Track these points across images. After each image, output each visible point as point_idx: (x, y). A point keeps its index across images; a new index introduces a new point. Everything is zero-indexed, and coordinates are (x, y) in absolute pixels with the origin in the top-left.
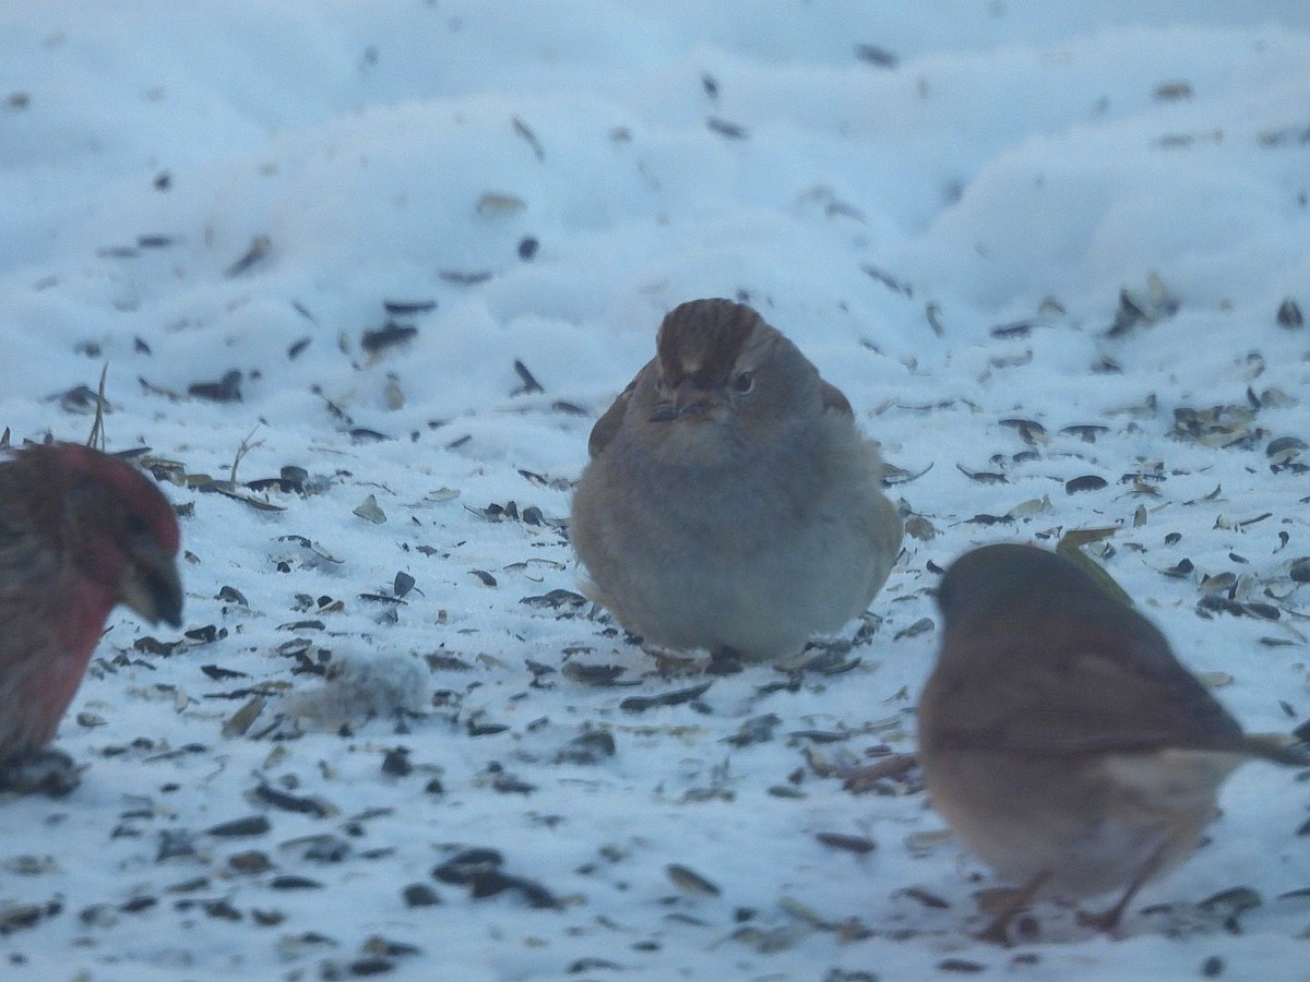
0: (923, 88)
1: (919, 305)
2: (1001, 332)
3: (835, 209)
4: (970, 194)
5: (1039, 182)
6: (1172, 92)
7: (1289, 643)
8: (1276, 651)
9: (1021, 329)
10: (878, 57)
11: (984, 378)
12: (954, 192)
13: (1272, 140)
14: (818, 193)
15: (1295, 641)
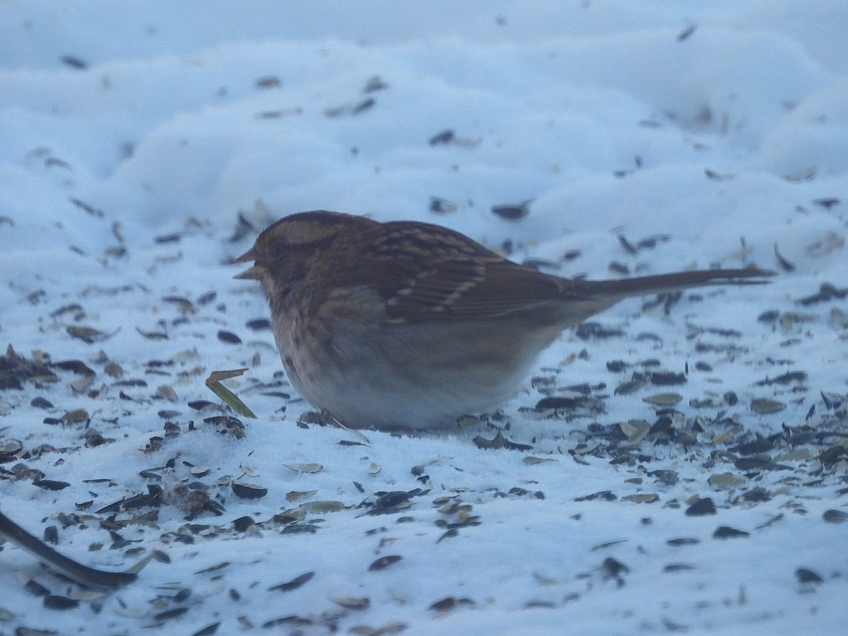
0: (106, 83)
1: (107, 224)
2: (161, 241)
3: (51, 162)
4: (139, 152)
5: (184, 143)
6: (268, 83)
7: (359, 444)
8: (350, 449)
9: (174, 238)
10: (75, 63)
11: (151, 271)
12: (128, 150)
13: (333, 113)
14: (40, 152)
15: (362, 442)
